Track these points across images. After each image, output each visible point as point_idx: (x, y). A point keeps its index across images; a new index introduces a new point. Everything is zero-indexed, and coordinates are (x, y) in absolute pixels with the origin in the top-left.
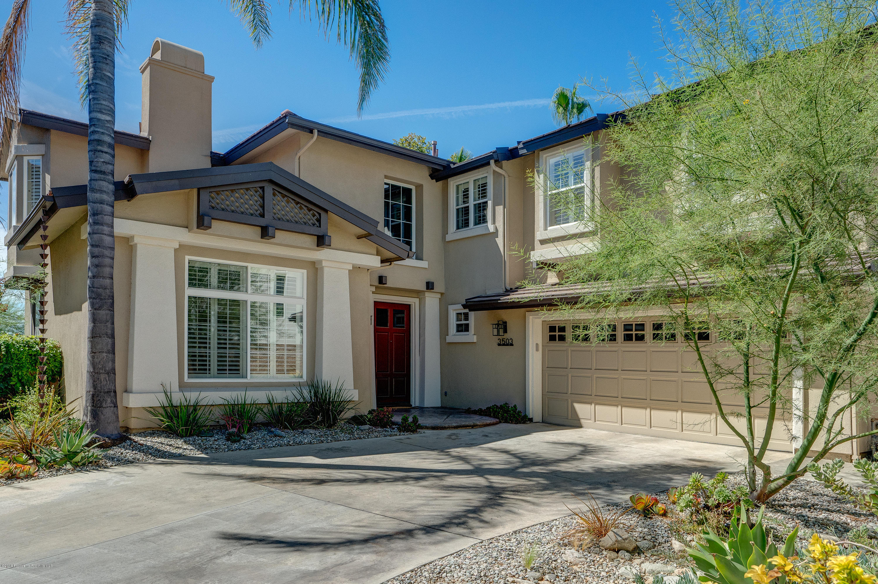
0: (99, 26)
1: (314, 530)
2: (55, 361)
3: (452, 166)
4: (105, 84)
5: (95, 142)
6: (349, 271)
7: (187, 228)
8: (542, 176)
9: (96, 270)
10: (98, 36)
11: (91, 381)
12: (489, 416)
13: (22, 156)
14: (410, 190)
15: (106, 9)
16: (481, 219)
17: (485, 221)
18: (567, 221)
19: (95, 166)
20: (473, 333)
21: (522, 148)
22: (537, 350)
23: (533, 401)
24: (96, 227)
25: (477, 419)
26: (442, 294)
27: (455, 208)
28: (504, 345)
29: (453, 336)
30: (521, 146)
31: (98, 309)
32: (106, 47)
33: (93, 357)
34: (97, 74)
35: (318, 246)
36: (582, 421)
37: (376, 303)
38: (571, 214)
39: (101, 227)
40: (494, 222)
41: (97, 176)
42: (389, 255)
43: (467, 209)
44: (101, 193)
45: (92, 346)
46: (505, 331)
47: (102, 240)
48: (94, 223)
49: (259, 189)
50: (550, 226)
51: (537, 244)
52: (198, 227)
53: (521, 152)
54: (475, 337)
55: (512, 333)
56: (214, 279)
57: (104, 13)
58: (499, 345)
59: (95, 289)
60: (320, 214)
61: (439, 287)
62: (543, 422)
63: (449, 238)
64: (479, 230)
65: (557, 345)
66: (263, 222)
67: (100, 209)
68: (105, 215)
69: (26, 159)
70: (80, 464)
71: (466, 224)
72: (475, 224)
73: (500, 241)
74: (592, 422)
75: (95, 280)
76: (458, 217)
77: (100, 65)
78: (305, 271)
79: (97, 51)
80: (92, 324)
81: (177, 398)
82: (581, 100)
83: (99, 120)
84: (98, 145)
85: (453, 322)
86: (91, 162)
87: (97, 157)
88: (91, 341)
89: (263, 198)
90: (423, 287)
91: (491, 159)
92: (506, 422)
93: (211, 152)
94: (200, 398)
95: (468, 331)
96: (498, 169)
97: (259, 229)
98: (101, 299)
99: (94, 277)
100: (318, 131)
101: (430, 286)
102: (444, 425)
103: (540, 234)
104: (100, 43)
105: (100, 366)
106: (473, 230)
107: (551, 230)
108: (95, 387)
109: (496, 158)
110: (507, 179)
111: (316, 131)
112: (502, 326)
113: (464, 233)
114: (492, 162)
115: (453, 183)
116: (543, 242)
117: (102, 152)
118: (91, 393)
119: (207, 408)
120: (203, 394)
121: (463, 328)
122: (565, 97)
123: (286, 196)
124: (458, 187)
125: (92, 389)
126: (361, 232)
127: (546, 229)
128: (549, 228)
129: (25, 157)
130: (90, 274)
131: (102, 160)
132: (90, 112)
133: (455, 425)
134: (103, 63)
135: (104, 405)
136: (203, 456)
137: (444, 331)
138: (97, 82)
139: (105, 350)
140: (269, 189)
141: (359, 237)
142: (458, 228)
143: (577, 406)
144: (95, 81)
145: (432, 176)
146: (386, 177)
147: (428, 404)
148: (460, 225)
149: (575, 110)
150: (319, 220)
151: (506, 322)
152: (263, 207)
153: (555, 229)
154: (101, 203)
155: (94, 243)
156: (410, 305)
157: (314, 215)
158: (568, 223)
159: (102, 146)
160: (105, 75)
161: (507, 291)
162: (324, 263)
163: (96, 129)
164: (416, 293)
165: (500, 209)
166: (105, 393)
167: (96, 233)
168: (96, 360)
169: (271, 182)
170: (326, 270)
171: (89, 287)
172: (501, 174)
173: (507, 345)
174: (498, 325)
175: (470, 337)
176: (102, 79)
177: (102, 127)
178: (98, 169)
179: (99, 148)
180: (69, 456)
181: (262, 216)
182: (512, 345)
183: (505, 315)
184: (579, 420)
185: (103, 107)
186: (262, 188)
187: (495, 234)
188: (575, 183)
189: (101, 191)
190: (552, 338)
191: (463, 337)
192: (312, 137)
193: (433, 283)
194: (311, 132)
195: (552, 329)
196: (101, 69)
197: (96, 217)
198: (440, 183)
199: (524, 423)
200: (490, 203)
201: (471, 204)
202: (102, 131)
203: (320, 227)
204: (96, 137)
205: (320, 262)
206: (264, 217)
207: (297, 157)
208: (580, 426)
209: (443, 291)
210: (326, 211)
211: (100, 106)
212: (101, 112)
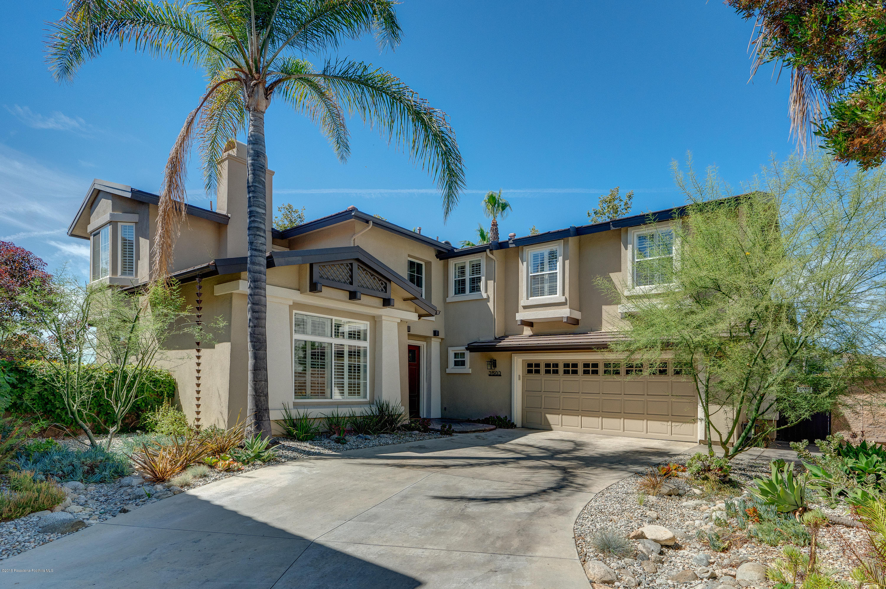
0: (257, 144)
1: (486, 493)
2: (170, 385)
3: (455, 251)
4: (261, 187)
5: (255, 229)
6: (398, 323)
7: (299, 290)
8: (525, 263)
9: (256, 321)
10: (257, 151)
11: (254, 402)
12: (488, 423)
13: (117, 222)
14: (421, 265)
15: (261, 132)
16: (475, 288)
17: (479, 290)
18: (542, 294)
19: (255, 246)
20: (469, 367)
21: (512, 244)
22: (519, 379)
23: (516, 414)
24: (257, 290)
25: (481, 426)
26: (442, 339)
27: (454, 279)
28: (493, 375)
29: (452, 368)
30: (511, 241)
31: (258, 350)
32: (261, 159)
33: (255, 385)
34: (256, 179)
35: (384, 305)
36: (552, 426)
37: (409, 346)
38: (546, 289)
39: (260, 291)
40: (486, 291)
41: (256, 253)
42: (423, 312)
43: (464, 281)
44: (260, 266)
45: (254, 376)
46: (495, 366)
47: (260, 300)
48: (255, 287)
49: (349, 265)
50: (531, 297)
51: (520, 308)
52: (311, 290)
53: (511, 246)
54: (470, 369)
55: (501, 367)
56: (309, 327)
57: (260, 134)
58: (490, 375)
59: (256, 336)
60: (386, 284)
61: (442, 335)
62: (522, 427)
63: (448, 300)
64: (474, 296)
65: (533, 376)
66: (352, 288)
67: (259, 277)
68: (263, 282)
69: (119, 224)
70: (266, 461)
71: (463, 291)
72: (470, 292)
73: (491, 305)
74: (560, 426)
75: (256, 329)
76: (455, 286)
77: (257, 172)
78: (368, 323)
79: (256, 162)
80: (254, 361)
81: (294, 414)
82: (504, 201)
83: (257, 212)
84: (258, 231)
85: (452, 359)
86: (251, 243)
87: (256, 239)
88: (254, 373)
89: (351, 270)
90: (431, 334)
91: (487, 248)
92: (500, 427)
93: (273, 229)
94: (308, 414)
95: (464, 365)
96: (491, 256)
97: (348, 293)
98: (260, 343)
99: (255, 326)
100: (373, 222)
101: (436, 333)
102: (467, 430)
103: (523, 301)
104: (258, 156)
105: (260, 391)
106: (468, 296)
107: (532, 300)
108: (257, 406)
109: (491, 248)
110: (496, 262)
111: (371, 223)
112: (493, 363)
113: (461, 297)
114: (488, 250)
115: (453, 263)
116: (525, 307)
117: (260, 236)
118: (254, 410)
119: (316, 420)
120: (310, 410)
121: (460, 363)
122: (494, 198)
123: (365, 270)
124: (455, 265)
125: (255, 407)
126: (409, 296)
127: (527, 299)
128: (530, 298)
129: (119, 223)
130: (251, 324)
131: (260, 242)
132: (249, 206)
133: (473, 430)
134: (260, 171)
135: (264, 419)
136: (334, 453)
137: (444, 365)
138: (256, 185)
139: (263, 380)
140: (355, 265)
141: (405, 300)
142: (455, 294)
143: (549, 416)
144: (254, 184)
145: (437, 256)
146: (409, 256)
147: (433, 416)
148: (457, 291)
149: (500, 208)
150: (385, 288)
151: (495, 360)
152: (351, 276)
153: (536, 300)
154: (260, 273)
155: (254, 302)
156: (419, 347)
157: (382, 284)
158: (544, 295)
159: (260, 232)
160: (261, 180)
161: (496, 339)
162: (383, 318)
163: (256, 219)
164: (425, 338)
165: (491, 283)
166: (264, 410)
167: (256, 295)
168: (257, 386)
169: (358, 260)
170: (384, 323)
171: (251, 334)
172: (493, 259)
173: (497, 375)
174: (491, 362)
175: (467, 369)
176: (259, 183)
177: (260, 218)
178: (258, 248)
179: (258, 233)
180: (258, 456)
181: (351, 283)
182: (500, 375)
183: (495, 355)
184: (550, 425)
185: (261, 203)
186: (351, 264)
187: (488, 299)
188: (550, 270)
189: (260, 265)
190: (530, 372)
191: (459, 370)
192: (368, 226)
193: (438, 332)
194: (367, 222)
195: (530, 365)
196: (259, 176)
197: (256, 283)
198: (442, 261)
199: (512, 428)
200: (483, 279)
201: (468, 277)
202: (260, 220)
203: (386, 292)
204: (256, 225)
205: (380, 317)
206: (352, 285)
207: (353, 239)
208: (550, 429)
209: (444, 337)
210: (390, 281)
211: (258, 203)
212: (259, 207)
